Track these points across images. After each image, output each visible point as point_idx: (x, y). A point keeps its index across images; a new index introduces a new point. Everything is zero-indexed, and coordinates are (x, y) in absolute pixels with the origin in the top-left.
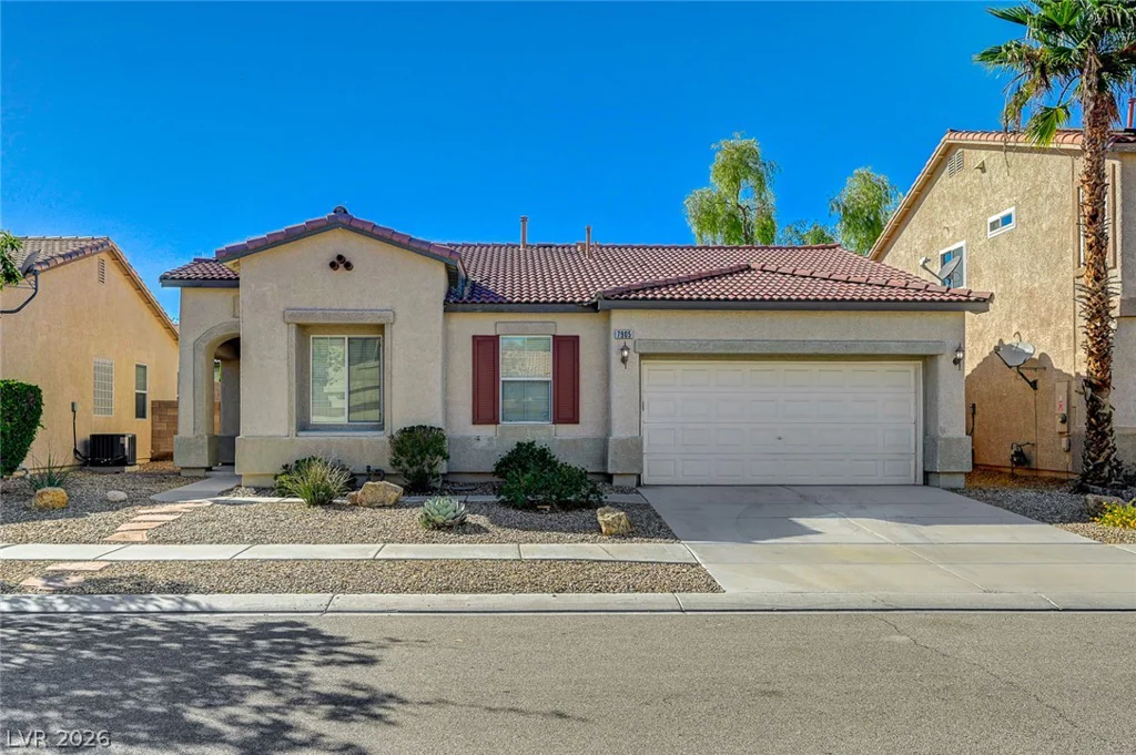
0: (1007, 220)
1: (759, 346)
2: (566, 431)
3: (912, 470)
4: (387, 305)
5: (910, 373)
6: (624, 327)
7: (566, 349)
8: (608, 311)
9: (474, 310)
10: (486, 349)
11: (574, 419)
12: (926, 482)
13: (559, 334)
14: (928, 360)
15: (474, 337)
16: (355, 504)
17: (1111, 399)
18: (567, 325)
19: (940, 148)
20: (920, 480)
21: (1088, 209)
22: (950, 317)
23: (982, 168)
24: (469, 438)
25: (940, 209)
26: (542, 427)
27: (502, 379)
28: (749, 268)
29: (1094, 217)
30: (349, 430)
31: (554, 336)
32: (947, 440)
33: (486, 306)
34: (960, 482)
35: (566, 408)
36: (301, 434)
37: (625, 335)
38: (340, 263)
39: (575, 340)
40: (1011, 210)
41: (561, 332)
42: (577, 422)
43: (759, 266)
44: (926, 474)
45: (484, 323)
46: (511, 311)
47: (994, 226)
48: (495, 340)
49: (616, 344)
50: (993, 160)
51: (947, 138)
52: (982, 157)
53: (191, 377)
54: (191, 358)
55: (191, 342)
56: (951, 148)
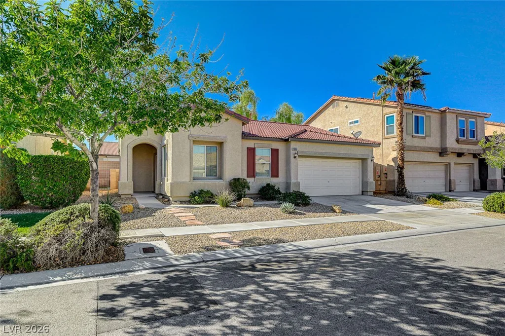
0: (357, 122)
2: (276, 180)
3: (358, 191)
4: (224, 135)
5: (358, 163)
6: (295, 147)
7: (275, 153)
8: (291, 141)
9: (250, 139)
10: (251, 152)
11: (277, 176)
12: (362, 194)
14: (364, 160)
15: (248, 148)
16: (239, 206)
17: (404, 171)
18: (276, 145)
19: (330, 100)
20: (361, 193)
21: (399, 121)
22: (370, 148)
23: (347, 107)
25: (328, 117)
26: (268, 178)
27: (256, 162)
28: (306, 131)
29: (401, 124)
30: (206, 180)
31: (271, 149)
32: (370, 182)
33: (254, 138)
34: (372, 194)
35: (274, 172)
36: (194, 181)
37: (295, 149)
39: (277, 150)
40: (358, 119)
41: (274, 147)
42: (278, 177)
43: (309, 130)
44: (362, 192)
45: (251, 143)
46: (261, 140)
47: (350, 123)
48: (254, 149)
49: (292, 152)
50: (351, 105)
51: (333, 97)
52: (346, 104)
53: (126, 158)
54: (126, 151)
55: (126, 144)
56: (334, 100)
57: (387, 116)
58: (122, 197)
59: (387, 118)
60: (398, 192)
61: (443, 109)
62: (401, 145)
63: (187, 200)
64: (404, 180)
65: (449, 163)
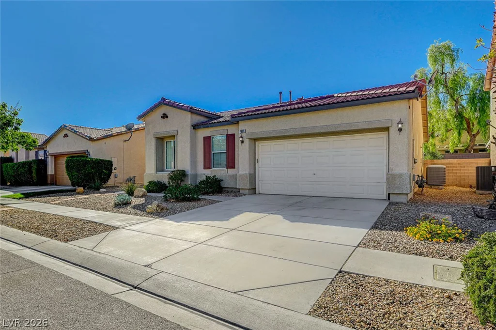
1: (293, 131)
2: (231, 171)
3: (384, 191)
4: (176, 129)
6: (242, 129)
7: (231, 138)
8: (238, 123)
9: (201, 128)
11: (234, 167)
12: (389, 198)
13: (228, 133)
15: (203, 137)
18: (231, 130)
24: (202, 174)
26: (223, 170)
27: (212, 152)
31: (226, 135)
33: (204, 126)
35: (230, 162)
36: (158, 172)
38: (165, 116)
39: (234, 136)
48: (210, 138)
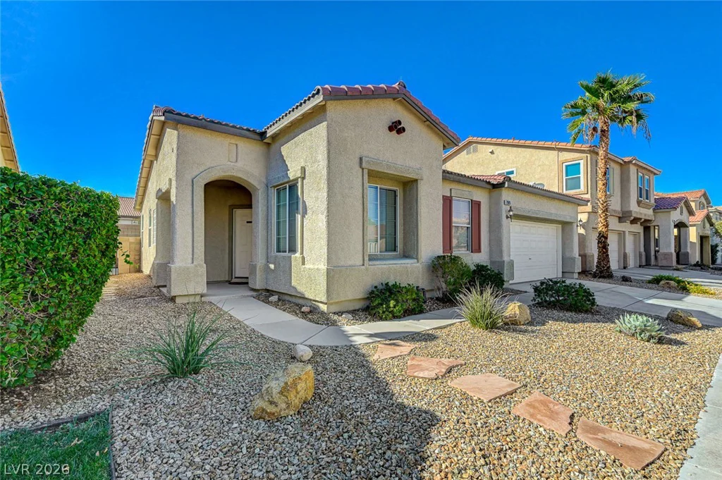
0: (512, 173)
2: (476, 257)
3: (557, 271)
4: (418, 166)
5: (556, 230)
6: (509, 199)
10: (447, 204)
11: (479, 250)
12: (563, 277)
14: (564, 225)
15: (443, 197)
18: (478, 195)
19: (464, 142)
20: (560, 276)
22: (576, 207)
23: (492, 153)
25: (458, 167)
26: (469, 255)
27: (453, 225)
30: (380, 259)
31: (472, 201)
32: (577, 258)
35: (476, 243)
36: (371, 262)
37: (509, 202)
39: (479, 204)
40: (514, 169)
41: (475, 198)
42: (480, 252)
44: (563, 273)
49: (505, 207)
50: (498, 150)
51: (470, 139)
52: (491, 148)
53: (190, 211)
54: (190, 193)
55: (189, 178)
56: (470, 143)
57: (566, 164)
58: (178, 300)
59: (567, 166)
60: (601, 272)
61: (626, 159)
62: (605, 204)
63: (357, 308)
64: (608, 255)
65: (624, 232)
